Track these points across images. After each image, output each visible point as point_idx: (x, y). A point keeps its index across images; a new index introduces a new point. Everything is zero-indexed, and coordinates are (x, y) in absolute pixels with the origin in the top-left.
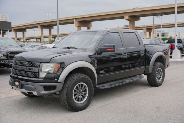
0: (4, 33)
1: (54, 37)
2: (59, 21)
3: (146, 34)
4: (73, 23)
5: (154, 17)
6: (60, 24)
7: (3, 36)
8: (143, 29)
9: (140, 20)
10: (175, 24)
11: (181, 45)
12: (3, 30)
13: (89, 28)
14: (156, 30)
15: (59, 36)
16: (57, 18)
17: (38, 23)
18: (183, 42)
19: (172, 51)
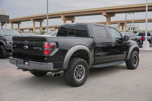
0: (2, 25)
1: (44, 29)
2: (49, 15)
3: (120, 28)
4: (60, 17)
5: (126, 14)
6: (49, 18)
7: (2, 27)
8: (117, 24)
9: (115, 16)
10: (145, 20)
11: (149, 37)
12: (2, 22)
13: (73, 22)
14: (127, 25)
15: (49, 28)
16: (47, 13)
17: (31, 17)
18: (151, 35)
19: (143, 42)
